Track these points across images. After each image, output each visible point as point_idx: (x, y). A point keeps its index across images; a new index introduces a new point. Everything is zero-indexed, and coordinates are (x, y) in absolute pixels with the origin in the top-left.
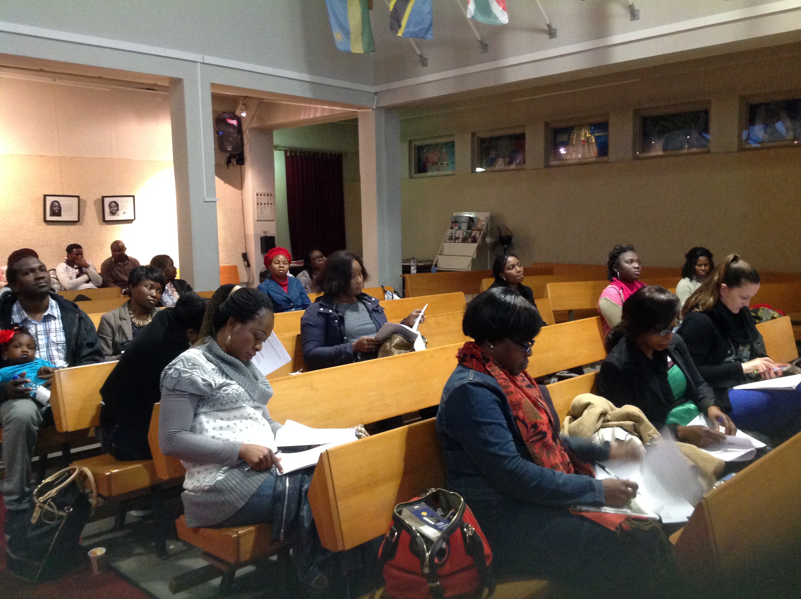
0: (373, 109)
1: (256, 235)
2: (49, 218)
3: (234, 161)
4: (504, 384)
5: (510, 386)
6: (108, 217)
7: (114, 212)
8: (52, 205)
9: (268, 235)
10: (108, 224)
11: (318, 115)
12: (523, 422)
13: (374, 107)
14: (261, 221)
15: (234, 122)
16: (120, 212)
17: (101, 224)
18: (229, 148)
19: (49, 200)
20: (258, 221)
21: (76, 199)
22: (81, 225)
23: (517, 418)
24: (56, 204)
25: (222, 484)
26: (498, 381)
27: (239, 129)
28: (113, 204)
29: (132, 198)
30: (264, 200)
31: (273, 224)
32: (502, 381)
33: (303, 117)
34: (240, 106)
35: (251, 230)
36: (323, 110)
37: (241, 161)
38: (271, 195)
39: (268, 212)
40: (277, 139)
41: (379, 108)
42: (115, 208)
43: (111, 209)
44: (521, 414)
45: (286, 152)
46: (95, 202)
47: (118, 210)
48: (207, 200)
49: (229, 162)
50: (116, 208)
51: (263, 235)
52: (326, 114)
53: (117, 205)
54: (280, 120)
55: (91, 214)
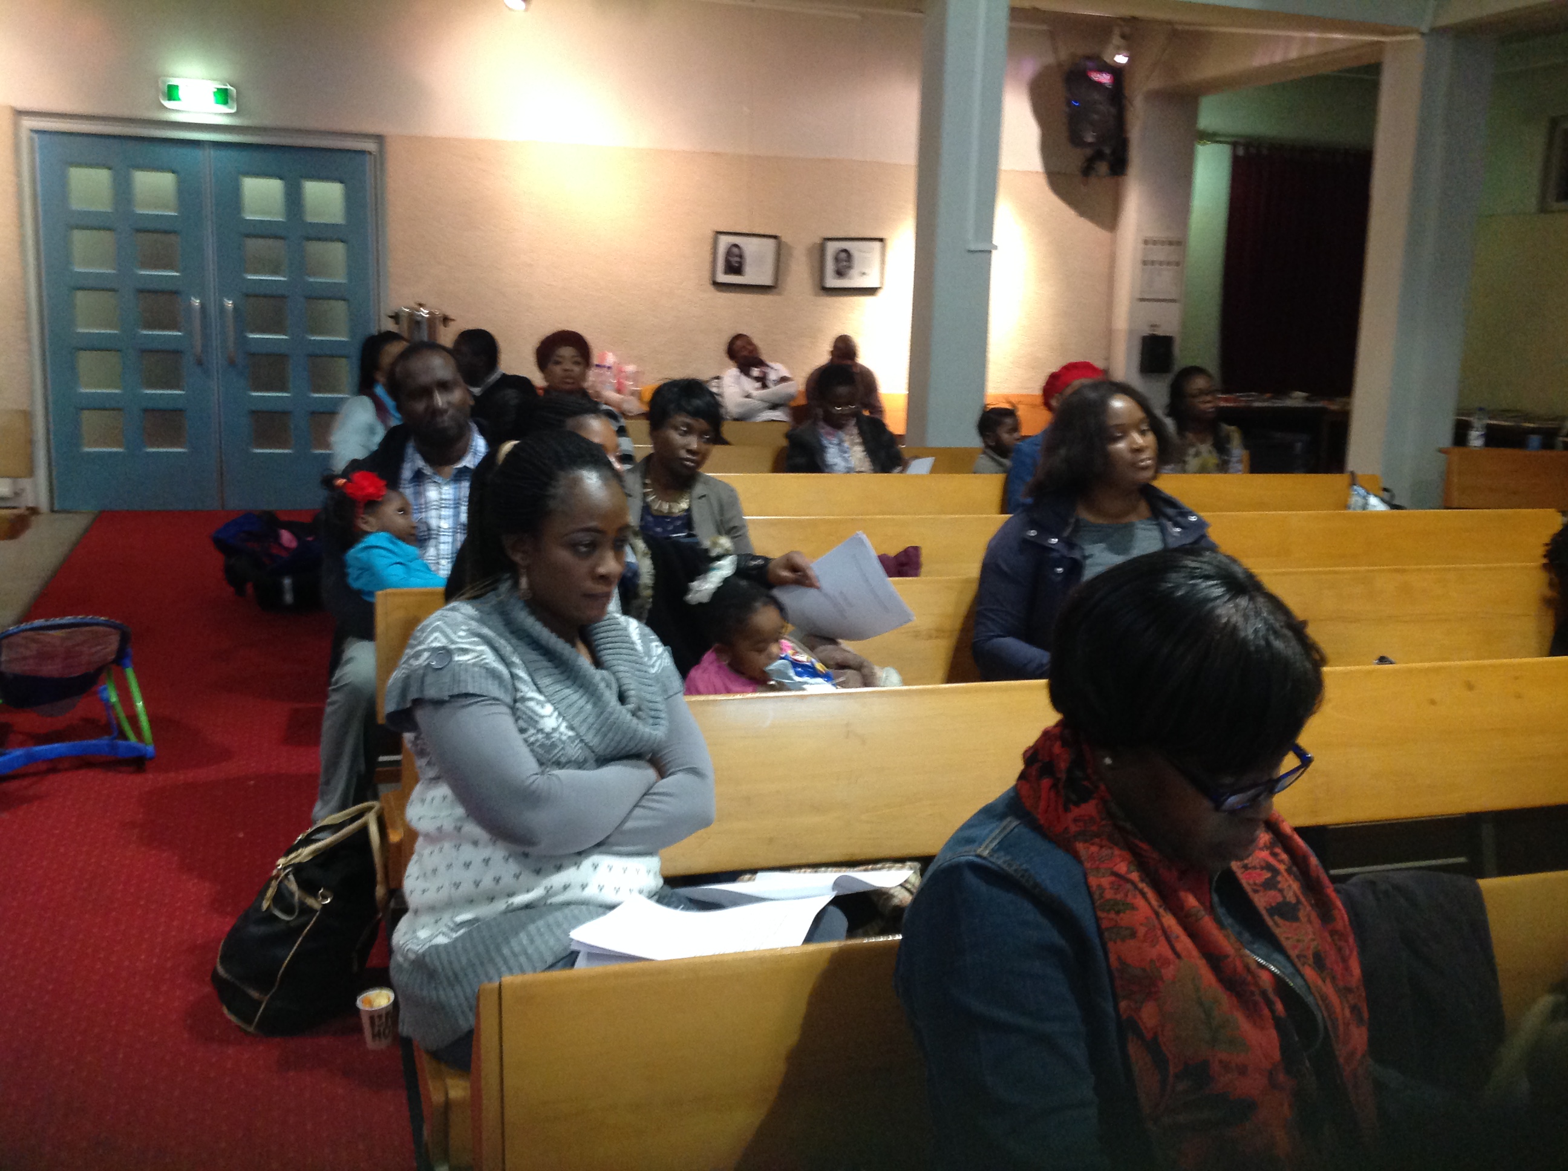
0: (1423, 34)
1: (1131, 332)
2: (723, 278)
3: (1103, 167)
4: (1109, 894)
5: (1133, 908)
6: (832, 282)
7: (844, 270)
8: (729, 253)
9: (1160, 332)
10: (832, 295)
11: (1293, 54)
12: (1153, 1047)
13: (1425, 29)
14: (1148, 300)
15: (1105, 78)
16: (854, 272)
17: (816, 295)
18: (1090, 138)
19: (725, 241)
20: (1142, 300)
21: (771, 242)
22: (779, 294)
23: (1129, 1026)
24: (735, 250)
25: (439, 957)
26: (1093, 881)
27: (1117, 95)
28: (843, 255)
29: (879, 245)
30: (1160, 254)
31: (1175, 308)
32: (1106, 881)
33: (1261, 59)
34: (1116, 40)
35: (1121, 321)
36: (1306, 42)
37: (1119, 166)
38: (1179, 243)
39: (1165, 282)
40: (1208, 118)
41: (1437, 32)
42: (844, 263)
43: (838, 265)
44: (1148, 1015)
45: (1234, 145)
46: (810, 251)
47: (851, 266)
48: (973, 247)
49: (1087, 170)
50: (847, 263)
51: (1147, 331)
52: (1312, 51)
53: (850, 257)
54: (1209, 69)
55: (800, 272)
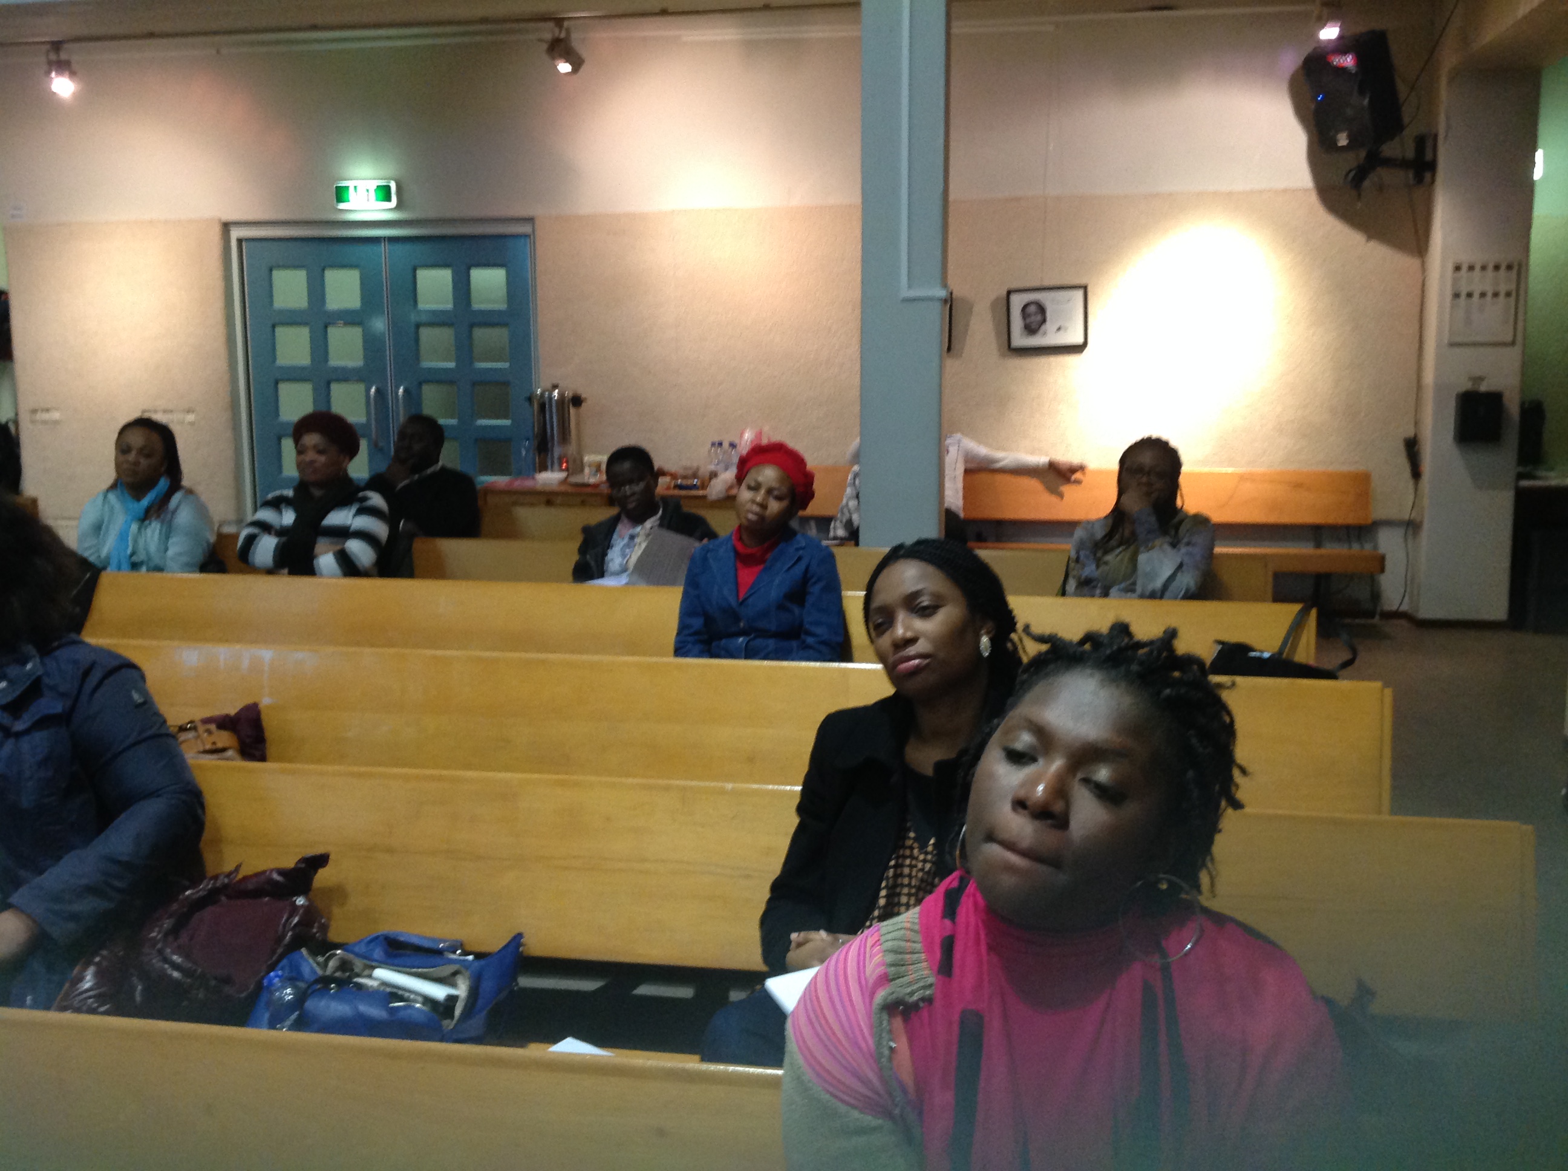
1: (1444, 388)
7: (1033, 326)
10: (1020, 357)
14: (1461, 345)
15: (1347, 61)
16: (1049, 326)
17: (1001, 357)
18: (1342, 140)
20: (1452, 345)
22: (956, 357)
28: (1032, 309)
29: (1080, 294)
30: (1480, 282)
31: (1510, 354)
35: (1434, 372)
38: (1514, 267)
39: (1491, 319)
42: (1036, 318)
43: (1028, 321)
46: (992, 307)
47: (1044, 321)
48: (908, 296)
49: (1360, 178)
50: (1039, 318)
53: (1042, 310)
55: (981, 330)
